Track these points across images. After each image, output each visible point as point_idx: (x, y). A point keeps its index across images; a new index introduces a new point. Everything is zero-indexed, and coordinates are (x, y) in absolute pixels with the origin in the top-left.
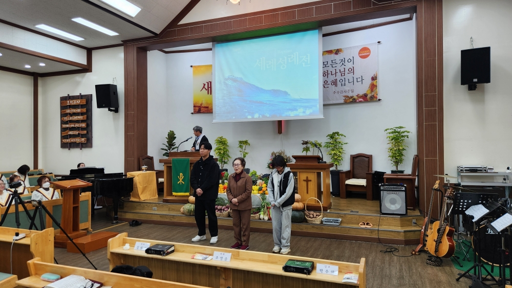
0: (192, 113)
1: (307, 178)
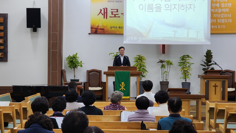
0: (89, 34)
1: (215, 84)
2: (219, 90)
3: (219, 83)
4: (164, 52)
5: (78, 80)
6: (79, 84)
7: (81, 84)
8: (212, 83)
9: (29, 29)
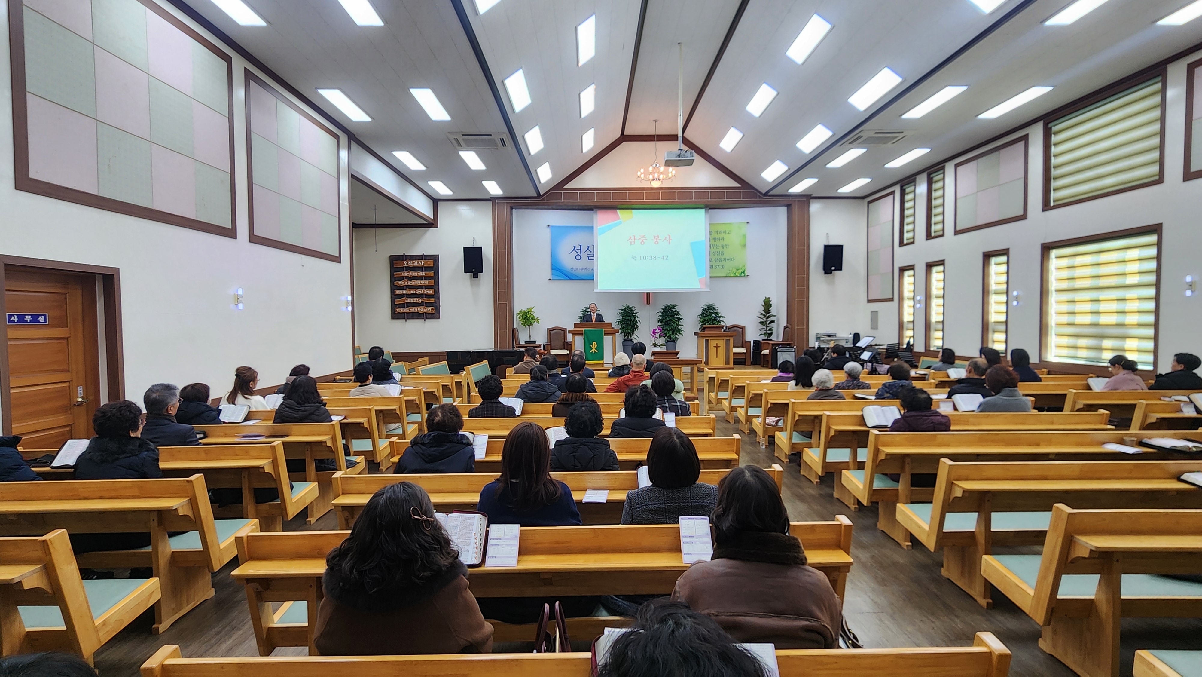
1: (717, 344)
2: (722, 350)
3: (721, 343)
4: (648, 303)
5: (535, 342)
6: (536, 347)
7: (540, 346)
8: (713, 343)
9: (468, 274)
